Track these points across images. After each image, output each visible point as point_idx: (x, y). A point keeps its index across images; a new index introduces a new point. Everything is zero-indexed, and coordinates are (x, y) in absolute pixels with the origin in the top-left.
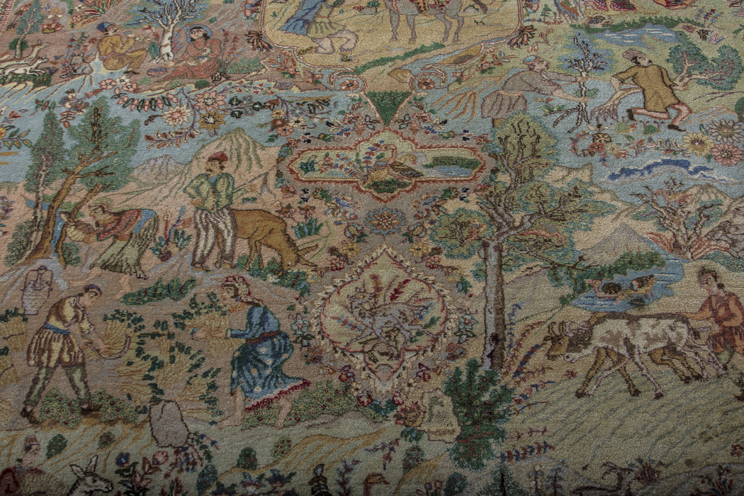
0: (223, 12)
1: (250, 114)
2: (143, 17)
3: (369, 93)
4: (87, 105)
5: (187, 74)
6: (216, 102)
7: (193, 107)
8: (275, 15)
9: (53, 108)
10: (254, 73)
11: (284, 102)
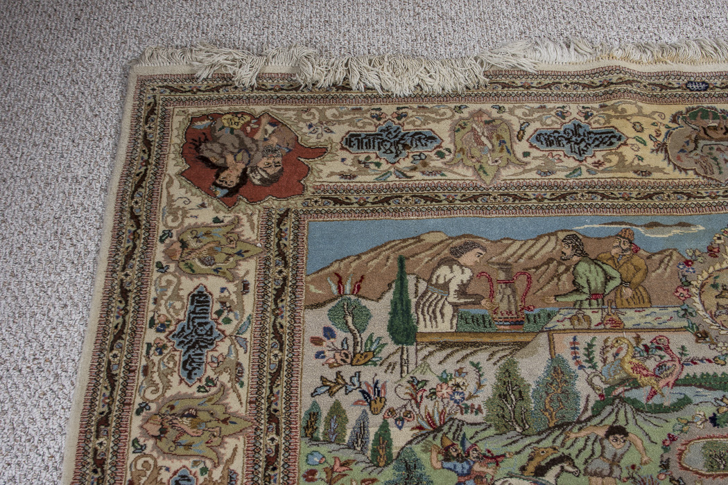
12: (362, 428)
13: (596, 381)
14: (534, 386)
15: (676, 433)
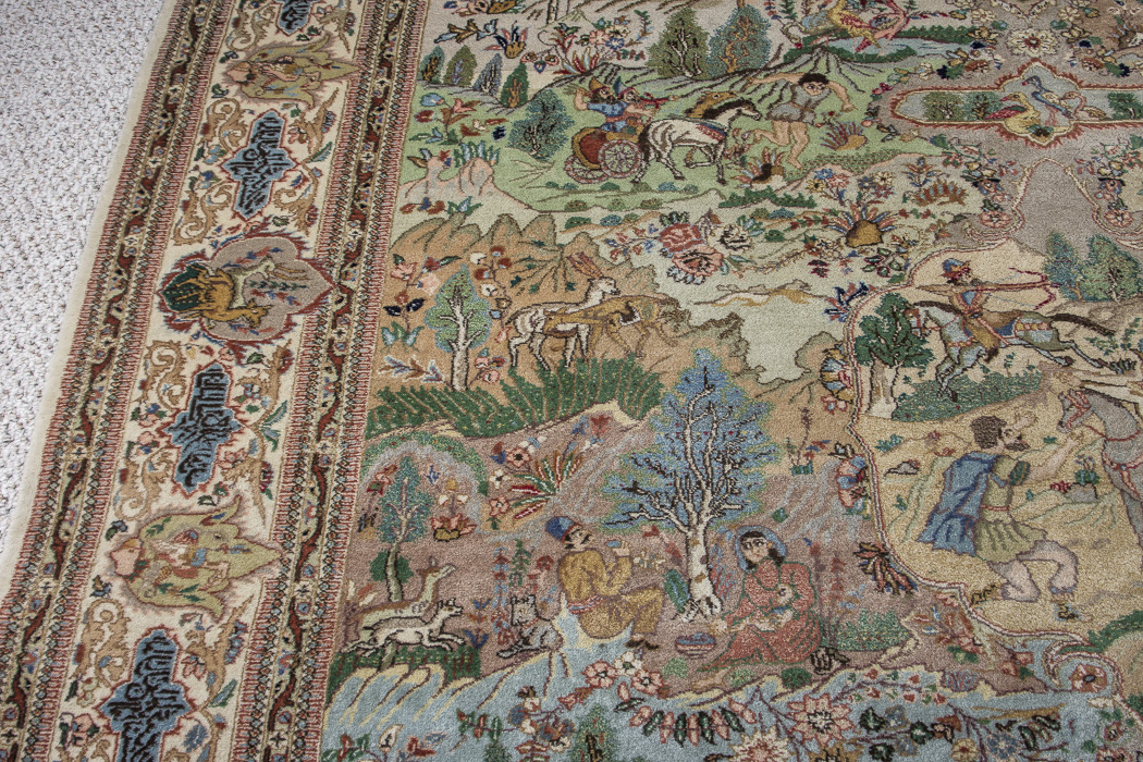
0: (797, 494)
1: (908, 754)
2: (637, 506)
3: (1132, 697)
4: (568, 728)
5: (760, 652)
6: (833, 723)
7: (790, 734)
8: (901, 504)
9: (498, 734)
10: (894, 651)
11: (970, 721)
12: (493, 71)
13: (794, 31)
14: (713, 34)
15: (891, 84)
